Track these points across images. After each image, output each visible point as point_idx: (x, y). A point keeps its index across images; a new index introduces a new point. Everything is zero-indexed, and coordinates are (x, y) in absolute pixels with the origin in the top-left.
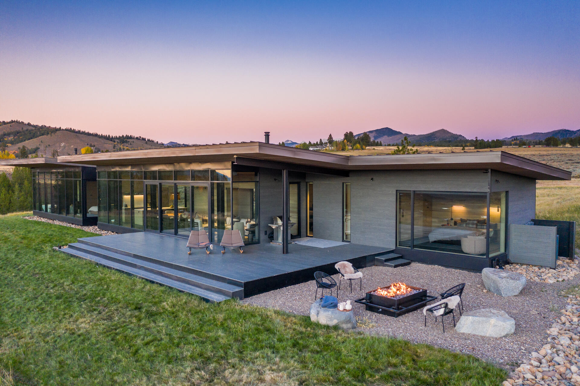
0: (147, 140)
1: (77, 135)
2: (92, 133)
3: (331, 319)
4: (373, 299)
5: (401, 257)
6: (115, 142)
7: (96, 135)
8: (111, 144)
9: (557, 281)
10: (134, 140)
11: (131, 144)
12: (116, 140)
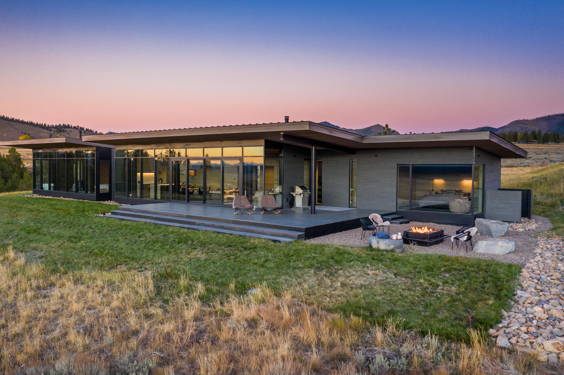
0: (85, 129)
1: (10, 123)
2: (26, 121)
3: (389, 245)
4: (409, 235)
5: (402, 218)
6: (51, 131)
7: (31, 124)
8: (48, 133)
9: (525, 230)
10: (72, 130)
11: (68, 134)
12: (52, 129)
